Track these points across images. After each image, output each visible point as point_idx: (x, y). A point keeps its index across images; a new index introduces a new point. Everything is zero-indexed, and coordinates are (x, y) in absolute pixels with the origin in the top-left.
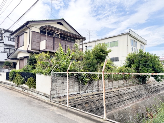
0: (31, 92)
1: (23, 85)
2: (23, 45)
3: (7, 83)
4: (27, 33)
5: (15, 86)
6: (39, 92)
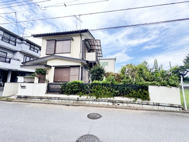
1: (114, 98)
2: (70, 53)
4: (73, 40)
5: (85, 101)
6: (158, 104)
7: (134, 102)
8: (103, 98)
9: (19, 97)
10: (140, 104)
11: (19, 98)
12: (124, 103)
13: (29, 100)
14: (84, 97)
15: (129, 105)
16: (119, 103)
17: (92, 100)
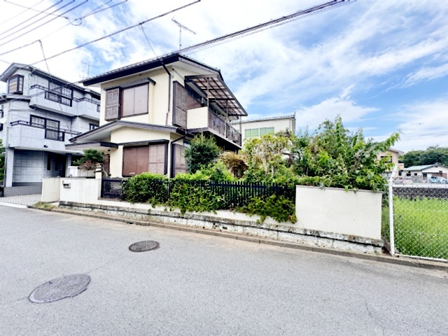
0: (265, 231)
1: (216, 213)
2: (147, 113)
3: (113, 207)
4: (154, 83)
5: (161, 216)
6: (317, 232)
7: (258, 225)
8: (194, 213)
9: (62, 204)
10: (272, 230)
11: (62, 206)
12: (238, 225)
13: (75, 209)
14: (160, 209)
15: (248, 230)
16: (227, 224)
17: (174, 215)
